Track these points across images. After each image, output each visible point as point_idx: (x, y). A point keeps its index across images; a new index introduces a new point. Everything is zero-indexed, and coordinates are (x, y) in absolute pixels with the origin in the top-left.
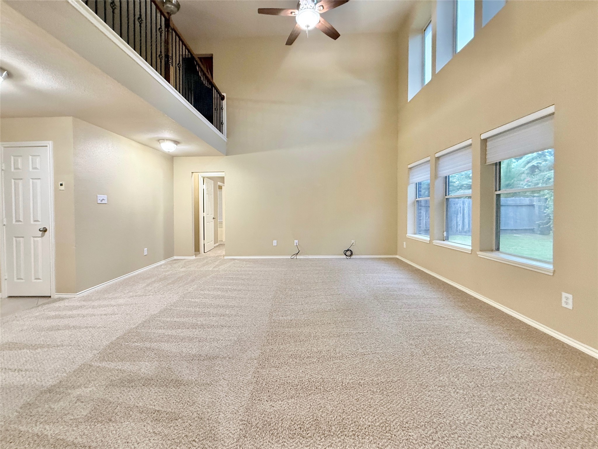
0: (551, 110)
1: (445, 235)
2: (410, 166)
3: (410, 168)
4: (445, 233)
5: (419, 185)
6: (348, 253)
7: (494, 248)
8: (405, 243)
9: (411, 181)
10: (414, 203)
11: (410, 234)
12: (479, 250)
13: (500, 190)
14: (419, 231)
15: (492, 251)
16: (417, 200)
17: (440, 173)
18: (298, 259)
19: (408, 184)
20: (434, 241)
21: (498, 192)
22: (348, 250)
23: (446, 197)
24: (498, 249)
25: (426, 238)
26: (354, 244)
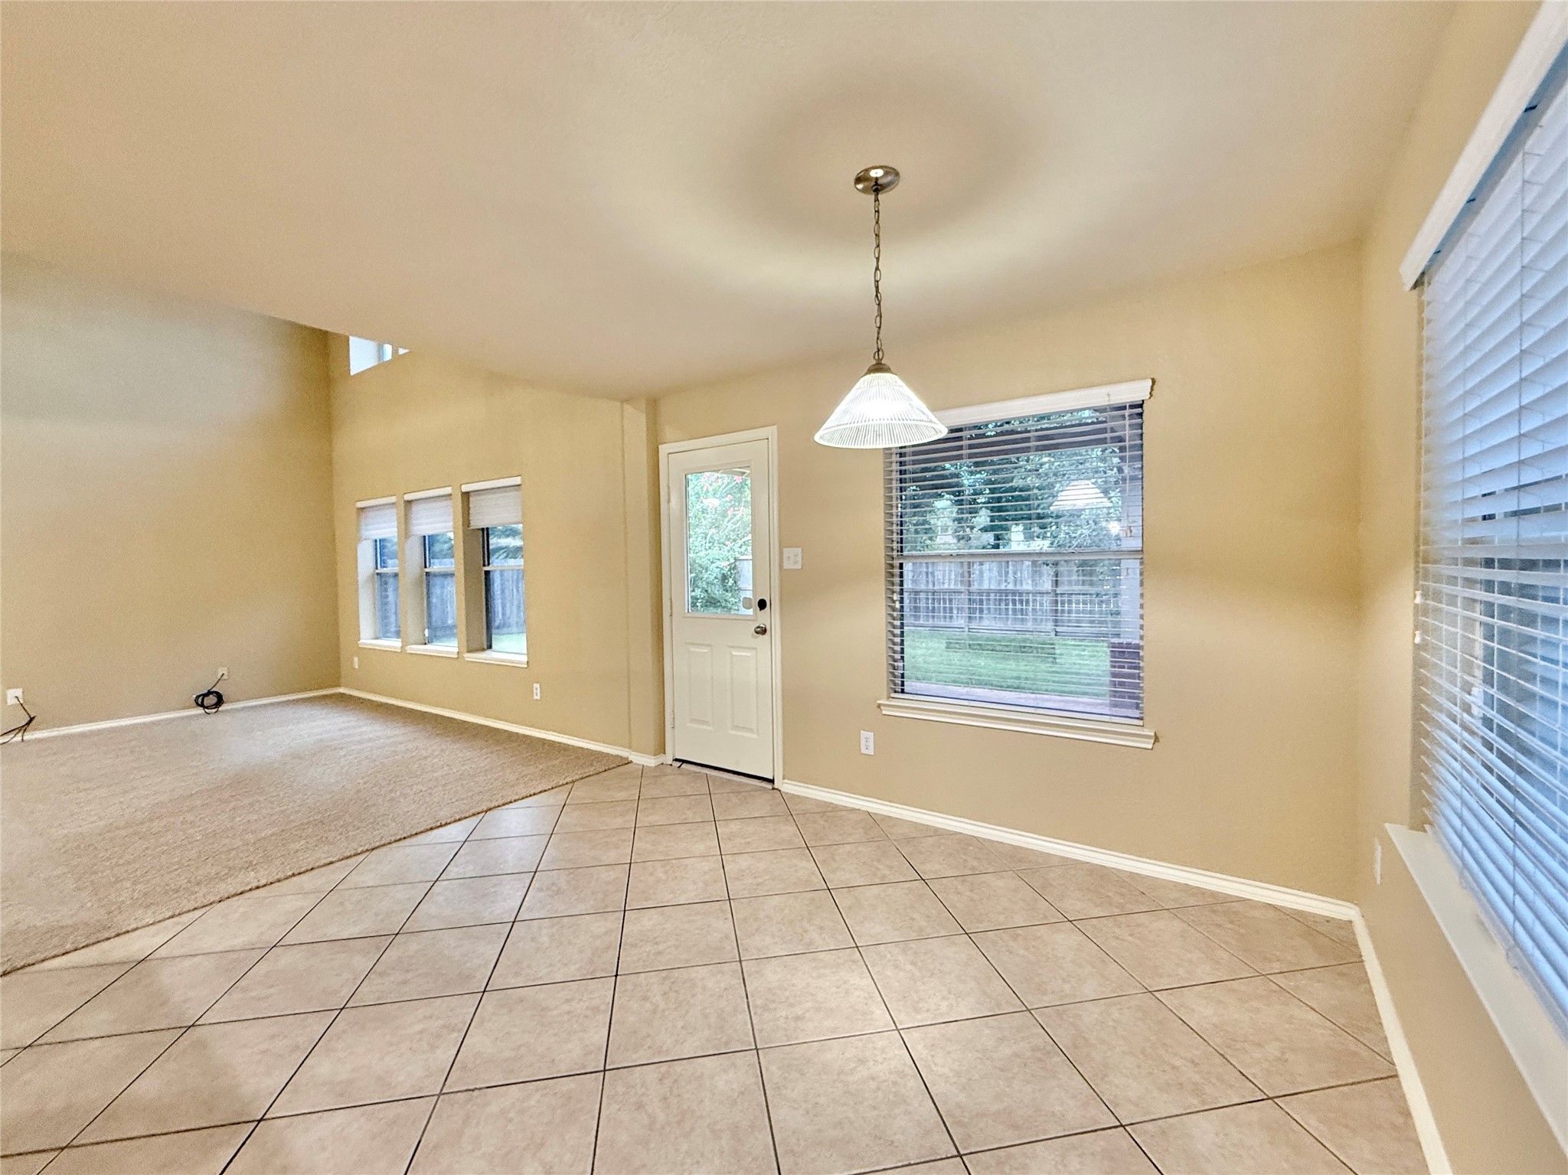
0: (517, 480)
1: (427, 635)
2: (360, 505)
3: (363, 509)
4: (427, 630)
5: (380, 546)
6: (211, 700)
7: (485, 647)
8: (356, 659)
9: (365, 533)
10: (372, 576)
11: (367, 639)
12: (466, 650)
13: (489, 564)
14: (383, 632)
15: (483, 650)
16: (378, 571)
17: (415, 528)
18: (29, 741)
19: (359, 540)
20: (408, 648)
21: (487, 568)
22: (209, 693)
23: (427, 570)
24: (490, 647)
25: (395, 644)
26: (225, 677)
